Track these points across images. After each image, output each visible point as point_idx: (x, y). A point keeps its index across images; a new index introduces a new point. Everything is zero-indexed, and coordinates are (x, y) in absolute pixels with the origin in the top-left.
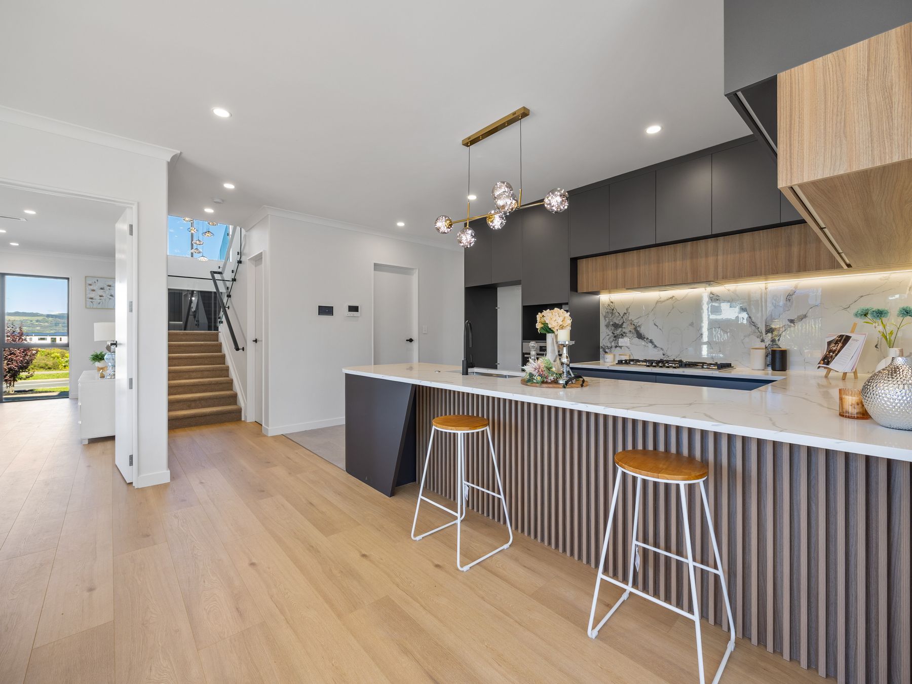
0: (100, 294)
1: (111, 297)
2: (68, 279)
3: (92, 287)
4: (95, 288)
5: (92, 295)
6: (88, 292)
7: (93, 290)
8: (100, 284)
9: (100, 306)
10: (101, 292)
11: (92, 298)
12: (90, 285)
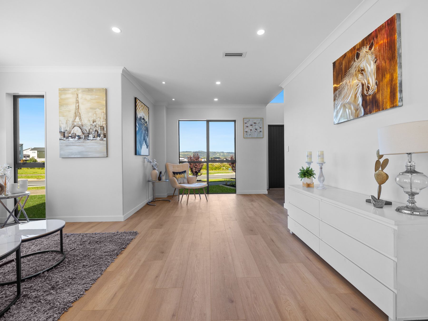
0: (251, 129)
1: (256, 130)
2: (235, 121)
3: (246, 125)
4: (248, 125)
5: (247, 130)
6: (245, 128)
7: (247, 127)
8: (250, 123)
9: (250, 137)
10: (250, 128)
11: (246, 132)
12: (246, 123)
